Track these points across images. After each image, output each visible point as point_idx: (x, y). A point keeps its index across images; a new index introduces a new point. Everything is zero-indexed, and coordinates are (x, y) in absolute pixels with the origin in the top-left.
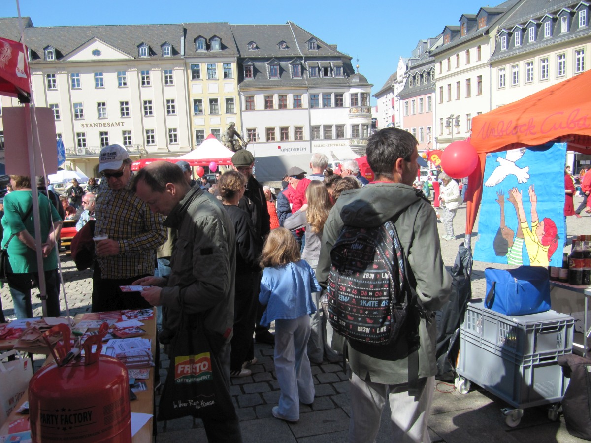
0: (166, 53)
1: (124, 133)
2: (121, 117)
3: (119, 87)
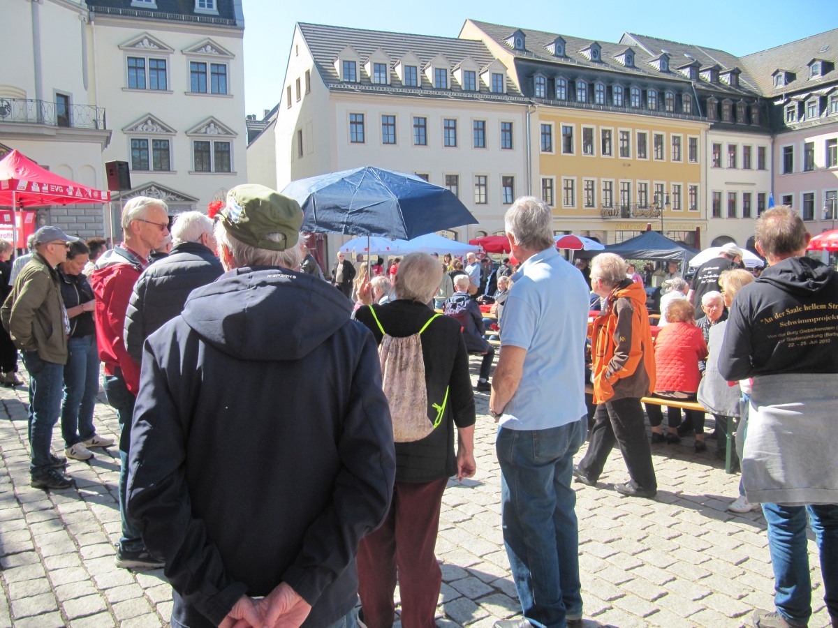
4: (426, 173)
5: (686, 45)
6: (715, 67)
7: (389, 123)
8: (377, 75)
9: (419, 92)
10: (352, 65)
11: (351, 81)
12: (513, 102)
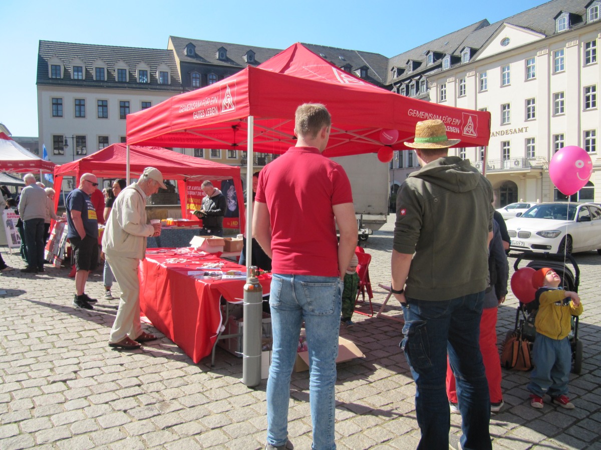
0: (592, 16)
1: (528, 141)
2: (526, 121)
3: (526, 81)
4: (107, 136)
5: (348, 51)
6: (364, 66)
7: (80, 105)
8: (76, 73)
9: (105, 84)
10: (58, 68)
11: (58, 77)
12: (172, 90)
